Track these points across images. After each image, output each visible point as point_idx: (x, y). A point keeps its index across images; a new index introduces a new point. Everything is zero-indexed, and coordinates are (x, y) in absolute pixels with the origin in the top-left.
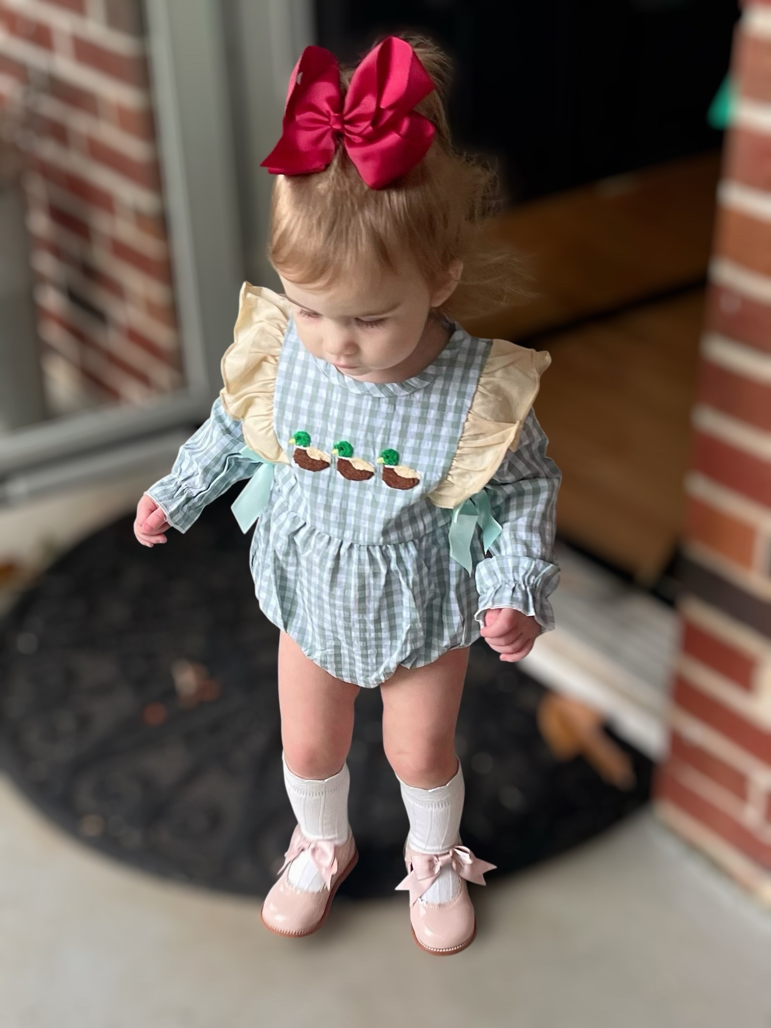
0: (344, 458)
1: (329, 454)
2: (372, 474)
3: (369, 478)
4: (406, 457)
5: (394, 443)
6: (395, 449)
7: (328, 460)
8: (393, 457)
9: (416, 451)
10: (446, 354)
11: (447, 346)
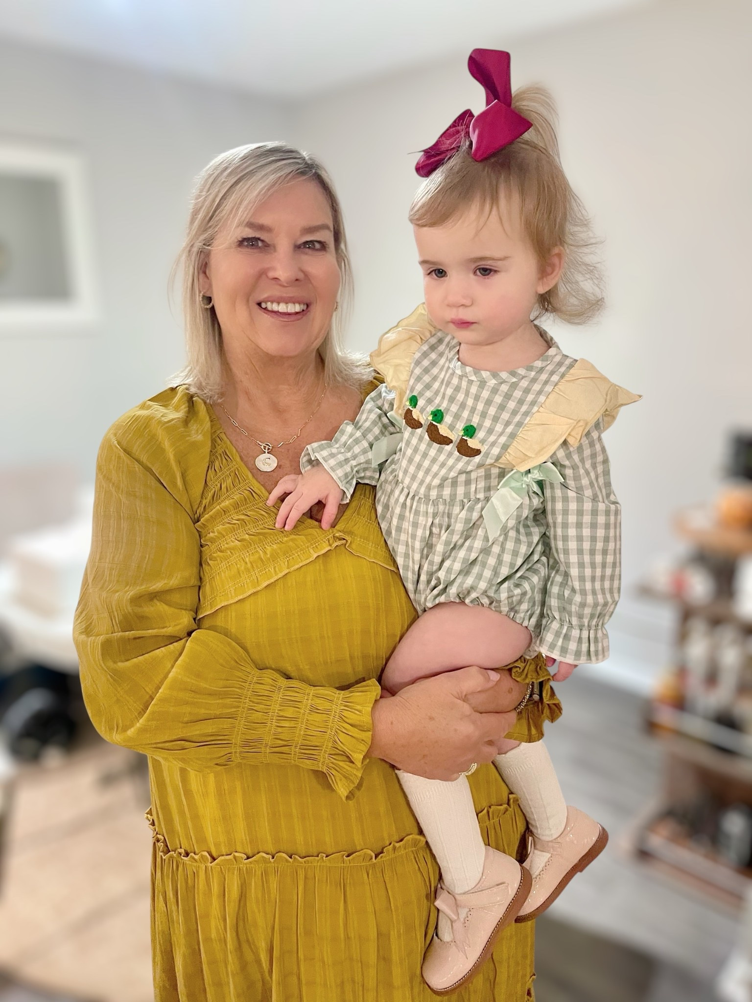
0: (434, 423)
1: (425, 418)
2: (451, 441)
3: (448, 444)
4: (481, 434)
5: (475, 421)
6: (475, 426)
7: (423, 422)
8: (470, 431)
9: (490, 431)
10: (539, 364)
11: (541, 359)
